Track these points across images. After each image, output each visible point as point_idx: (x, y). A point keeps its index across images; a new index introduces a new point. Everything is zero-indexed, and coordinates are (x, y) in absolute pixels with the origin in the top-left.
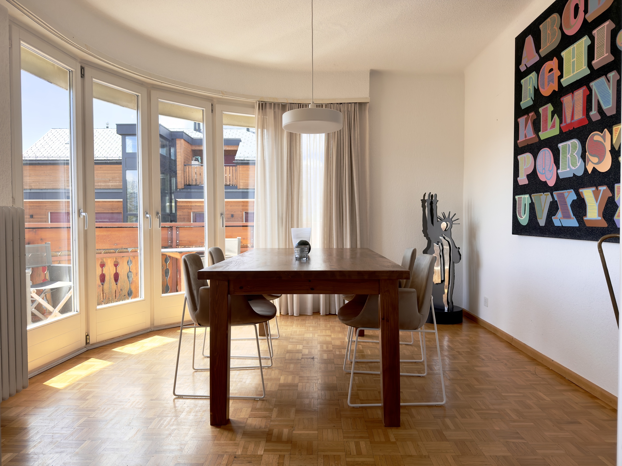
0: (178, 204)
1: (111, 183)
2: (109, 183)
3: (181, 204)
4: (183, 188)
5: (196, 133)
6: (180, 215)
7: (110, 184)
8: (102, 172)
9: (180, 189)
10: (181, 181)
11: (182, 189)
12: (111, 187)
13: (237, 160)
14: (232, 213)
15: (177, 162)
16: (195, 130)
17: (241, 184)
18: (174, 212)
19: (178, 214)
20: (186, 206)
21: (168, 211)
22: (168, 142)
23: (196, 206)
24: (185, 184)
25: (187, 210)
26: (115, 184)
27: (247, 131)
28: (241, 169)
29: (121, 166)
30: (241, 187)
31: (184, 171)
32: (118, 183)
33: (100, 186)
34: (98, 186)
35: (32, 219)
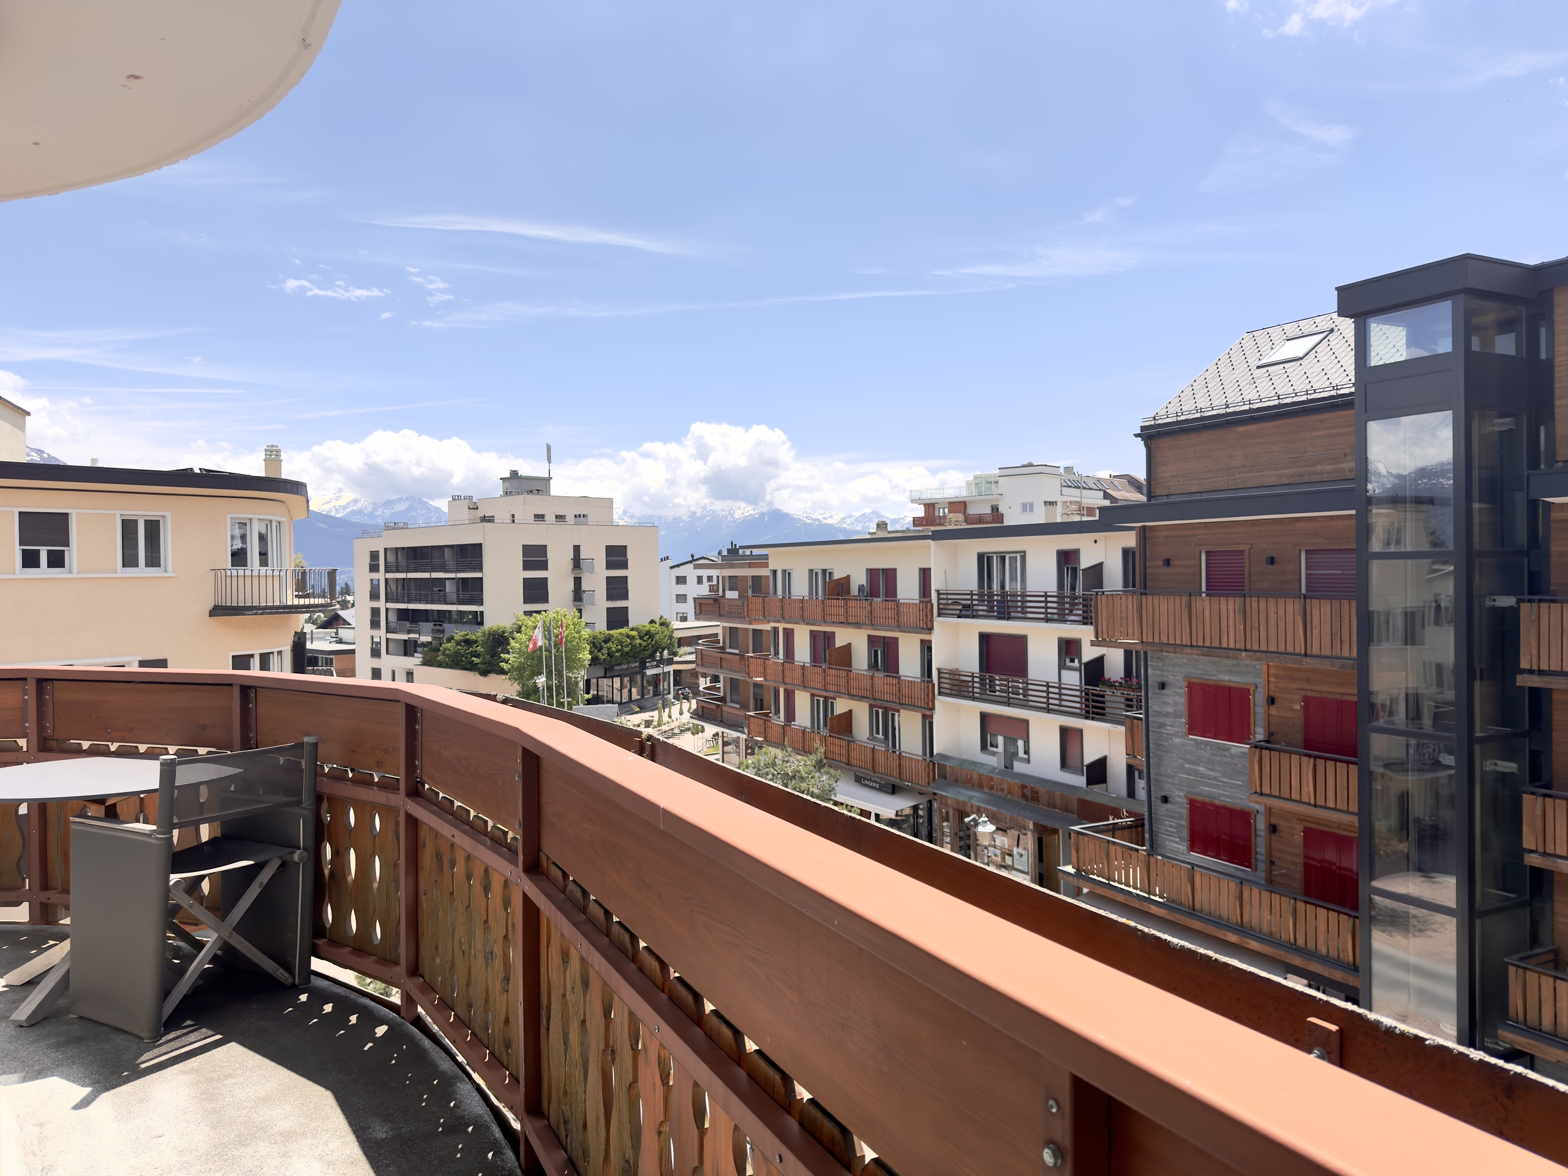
0: (1555, 515)
1: (1348, 462)
2: (1344, 462)
6: (1560, 554)
7: (1346, 465)
12: (1348, 475)
19: (1554, 548)
29: (1355, 410)
33: (1321, 474)
34: (1315, 474)
35: (1167, 570)
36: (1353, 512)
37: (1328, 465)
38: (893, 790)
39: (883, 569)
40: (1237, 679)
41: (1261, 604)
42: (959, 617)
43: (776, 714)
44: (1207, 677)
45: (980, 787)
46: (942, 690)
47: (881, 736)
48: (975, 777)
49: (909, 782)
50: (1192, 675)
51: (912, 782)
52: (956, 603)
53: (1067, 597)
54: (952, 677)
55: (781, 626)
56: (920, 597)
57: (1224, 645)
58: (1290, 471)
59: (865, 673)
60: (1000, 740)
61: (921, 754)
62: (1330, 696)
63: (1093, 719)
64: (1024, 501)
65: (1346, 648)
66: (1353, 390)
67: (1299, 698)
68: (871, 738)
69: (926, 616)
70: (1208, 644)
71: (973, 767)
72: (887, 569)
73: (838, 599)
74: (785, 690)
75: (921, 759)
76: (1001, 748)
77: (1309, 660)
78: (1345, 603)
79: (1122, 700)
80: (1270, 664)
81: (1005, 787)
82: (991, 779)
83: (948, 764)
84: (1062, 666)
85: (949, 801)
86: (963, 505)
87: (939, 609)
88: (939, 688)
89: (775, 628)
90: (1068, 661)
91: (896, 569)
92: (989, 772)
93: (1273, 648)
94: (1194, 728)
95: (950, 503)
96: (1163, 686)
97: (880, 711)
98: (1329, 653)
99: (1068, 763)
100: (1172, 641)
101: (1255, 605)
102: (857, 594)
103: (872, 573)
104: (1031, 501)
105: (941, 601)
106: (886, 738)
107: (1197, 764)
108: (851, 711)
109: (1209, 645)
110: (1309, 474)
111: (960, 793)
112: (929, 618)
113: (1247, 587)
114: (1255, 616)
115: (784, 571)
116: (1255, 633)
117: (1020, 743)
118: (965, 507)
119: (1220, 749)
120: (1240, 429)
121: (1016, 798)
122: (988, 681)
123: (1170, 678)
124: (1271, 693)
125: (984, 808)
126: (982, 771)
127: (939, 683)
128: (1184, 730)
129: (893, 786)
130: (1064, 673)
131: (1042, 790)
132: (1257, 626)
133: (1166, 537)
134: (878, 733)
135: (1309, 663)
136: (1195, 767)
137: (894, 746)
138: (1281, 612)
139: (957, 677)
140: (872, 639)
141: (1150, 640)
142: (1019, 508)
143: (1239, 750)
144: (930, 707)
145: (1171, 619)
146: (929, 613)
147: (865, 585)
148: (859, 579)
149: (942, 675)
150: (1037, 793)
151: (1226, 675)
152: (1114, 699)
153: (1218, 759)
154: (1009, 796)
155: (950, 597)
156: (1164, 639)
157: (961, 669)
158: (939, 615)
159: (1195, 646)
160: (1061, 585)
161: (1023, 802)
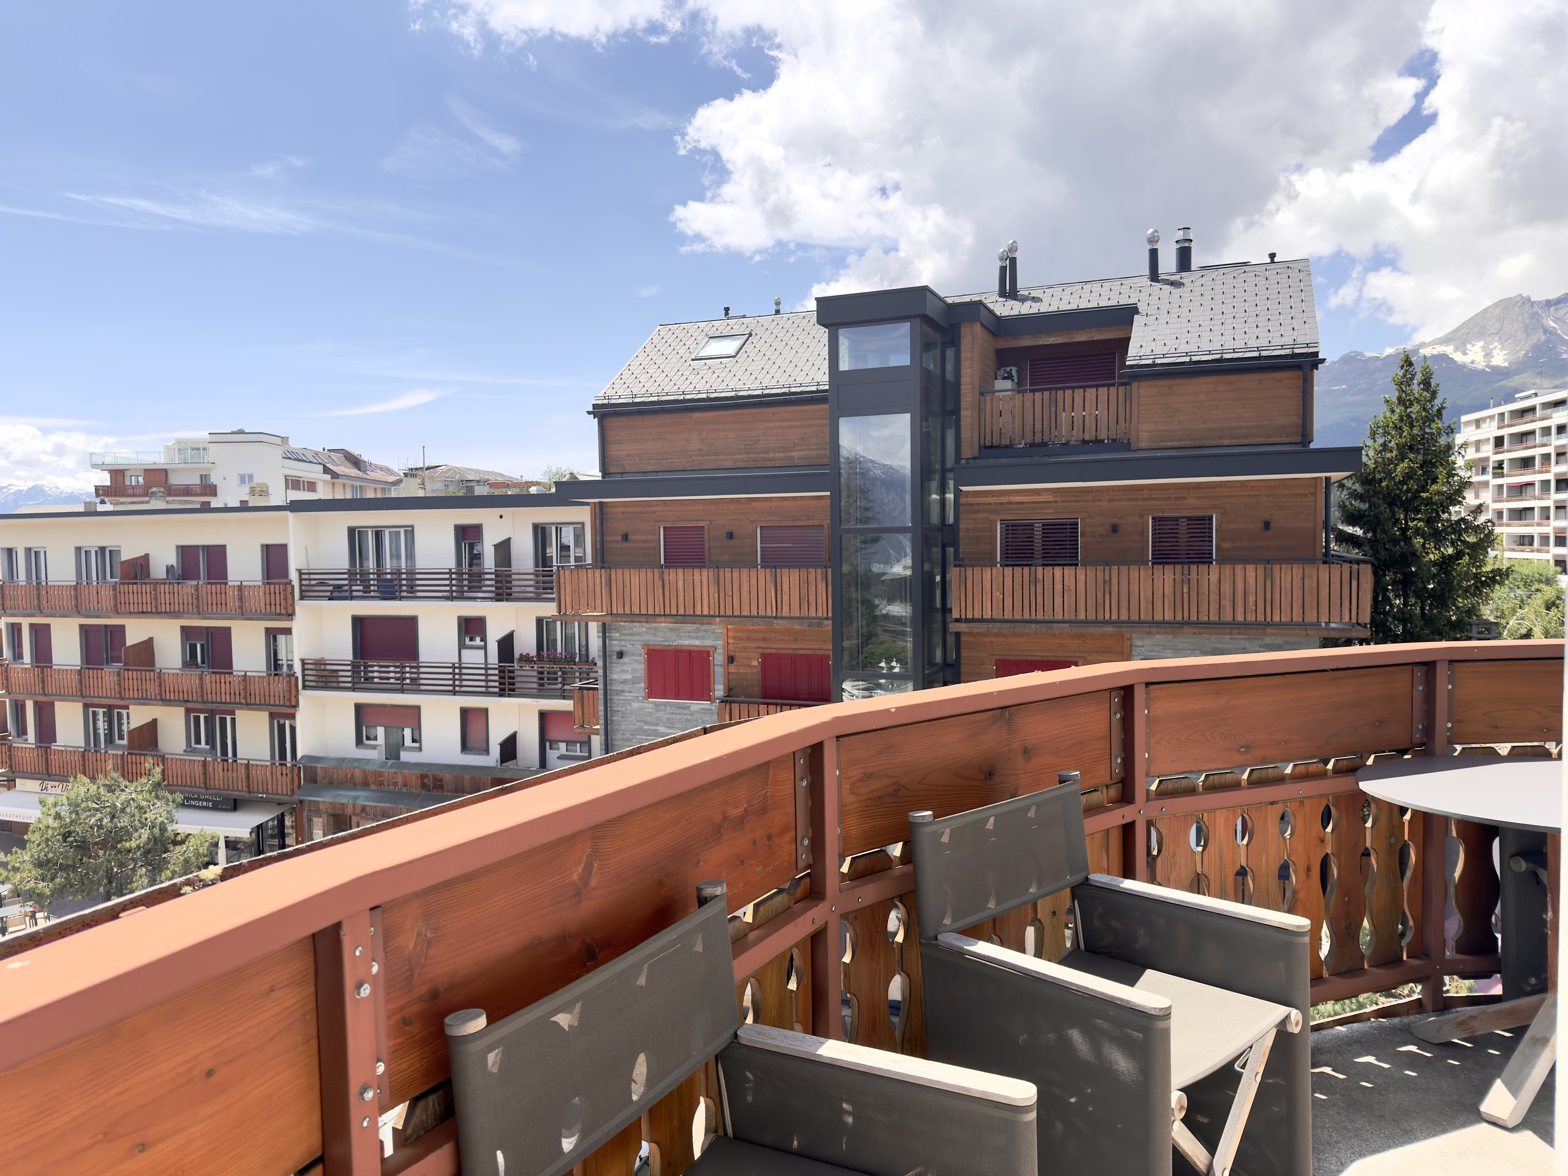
0: (963, 500)
1: (798, 451)
2: (794, 451)
3: (972, 500)
4: (976, 455)
5: (1006, 303)
6: (967, 530)
7: (796, 454)
8: (778, 424)
9: (967, 459)
10: (972, 438)
11: (975, 458)
12: (797, 462)
13: (1132, 366)
14: (1115, 521)
15: (962, 387)
16: (1003, 293)
17: (1144, 435)
18: (951, 519)
19: (962, 526)
20: (984, 504)
21: (935, 518)
22: (939, 335)
23: (1011, 503)
24: (982, 444)
25: (987, 515)
26: (808, 453)
27: (1151, 281)
28: (1142, 391)
29: (826, 406)
30: (1143, 445)
31: (980, 411)
32: (813, 452)
33: (774, 460)
34: (769, 460)
35: (625, 545)
36: (828, 493)
37: (780, 452)
38: (235, 805)
39: (203, 547)
40: (697, 643)
41: (734, 574)
42: (331, 599)
43: (18, 736)
44: (667, 643)
45: (365, 785)
46: (307, 683)
47: (203, 745)
48: (358, 775)
49: (263, 793)
50: (651, 643)
51: (267, 793)
52: (322, 583)
53: (465, 574)
54: (318, 667)
55: (25, 623)
56: (263, 578)
57: (698, 612)
58: (745, 456)
59: (178, 671)
60: (380, 731)
61: (269, 759)
62: (784, 652)
63: (509, 696)
64: (243, 472)
65: (813, 608)
66: (827, 387)
67: (757, 655)
68: (189, 749)
69: (286, 599)
70: (681, 612)
71: (356, 764)
72: (207, 546)
73: (136, 583)
74: (36, 703)
75: (269, 763)
76: (381, 740)
77: (780, 621)
78: (812, 571)
79: (535, 673)
80: (729, 627)
81: (400, 780)
82: (381, 774)
83: (319, 765)
84: (462, 646)
85: (321, 807)
86: (164, 473)
87: (301, 591)
88: (304, 681)
89: (13, 624)
90: (467, 639)
91: (224, 546)
92: (379, 767)
93: (746, 613)
94: (653, 691)
95: (145, 470)
96: (621, 655)
97: (202, 717)
98: (797, 614)
99: (468, 744)
100: (644, 612)
101: (728, 575)
102: (165, 577)
103: (185, 552)
104: (250, 472)
105: (304, 582)
106: (214, 747)
107: (657, 725)
108: (155, 721)
109: (683, 613)
110: (763, 460)
111: (339, 795)
112: (290, 602)
113: (707, 560)
114: (728, 585)
115: (28, 550)
116: (729, 600)
117: (408, 732)
118: (167, 476)
119: (680, 708)
120: (697, 415)
121: (413, 790)
122: (362, 668)
123: (628, 648)
124: (730, 653)
125: (371, 807)
126: (368, 767)
127: (304, 676)
128: (643, 695)
129: (235, 800)
130: (464, 652)
131: (447, 776)
132: (730, 593)
133: (623, 513)
134: (198, 742)
135: (780, 625)
136: (654, 728)
137: (224, 752)
138: (754, 581)
139: (323, 667)
140: (187, 633)
141: (621, 611)
142: (237, 480)
143: (699, 706)
144: (294, 704)
145: (643, 591)
146: (290, 597)
147: (175, 565)
148: (163, 559)
149: (307, 666)
150: (441, 780)
151: (689, 638)
152: (526, 675)
153: (679, 717)
154: (404, 790)
155: (312, 577)
156: (636, 610)
157: (326, 657)
158: (302, 598)
159: (668, 615)
160: (459, 562)
161: (424, 792)
